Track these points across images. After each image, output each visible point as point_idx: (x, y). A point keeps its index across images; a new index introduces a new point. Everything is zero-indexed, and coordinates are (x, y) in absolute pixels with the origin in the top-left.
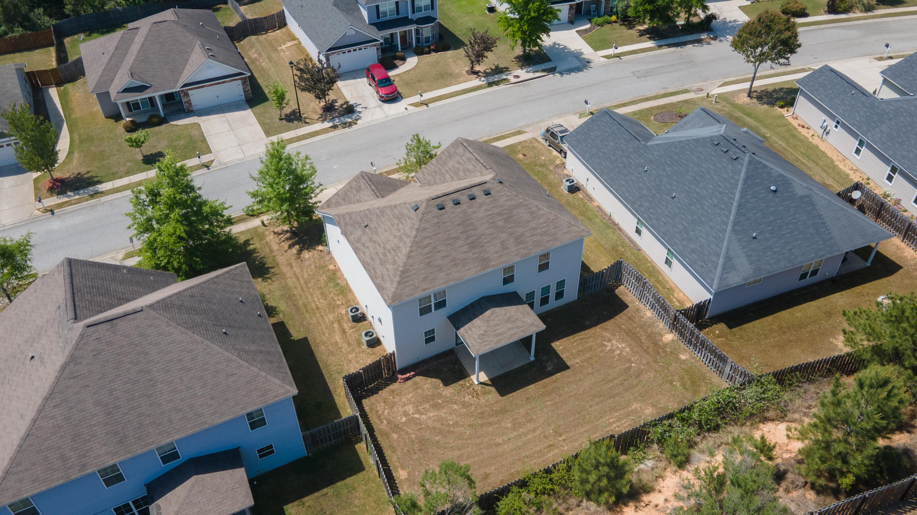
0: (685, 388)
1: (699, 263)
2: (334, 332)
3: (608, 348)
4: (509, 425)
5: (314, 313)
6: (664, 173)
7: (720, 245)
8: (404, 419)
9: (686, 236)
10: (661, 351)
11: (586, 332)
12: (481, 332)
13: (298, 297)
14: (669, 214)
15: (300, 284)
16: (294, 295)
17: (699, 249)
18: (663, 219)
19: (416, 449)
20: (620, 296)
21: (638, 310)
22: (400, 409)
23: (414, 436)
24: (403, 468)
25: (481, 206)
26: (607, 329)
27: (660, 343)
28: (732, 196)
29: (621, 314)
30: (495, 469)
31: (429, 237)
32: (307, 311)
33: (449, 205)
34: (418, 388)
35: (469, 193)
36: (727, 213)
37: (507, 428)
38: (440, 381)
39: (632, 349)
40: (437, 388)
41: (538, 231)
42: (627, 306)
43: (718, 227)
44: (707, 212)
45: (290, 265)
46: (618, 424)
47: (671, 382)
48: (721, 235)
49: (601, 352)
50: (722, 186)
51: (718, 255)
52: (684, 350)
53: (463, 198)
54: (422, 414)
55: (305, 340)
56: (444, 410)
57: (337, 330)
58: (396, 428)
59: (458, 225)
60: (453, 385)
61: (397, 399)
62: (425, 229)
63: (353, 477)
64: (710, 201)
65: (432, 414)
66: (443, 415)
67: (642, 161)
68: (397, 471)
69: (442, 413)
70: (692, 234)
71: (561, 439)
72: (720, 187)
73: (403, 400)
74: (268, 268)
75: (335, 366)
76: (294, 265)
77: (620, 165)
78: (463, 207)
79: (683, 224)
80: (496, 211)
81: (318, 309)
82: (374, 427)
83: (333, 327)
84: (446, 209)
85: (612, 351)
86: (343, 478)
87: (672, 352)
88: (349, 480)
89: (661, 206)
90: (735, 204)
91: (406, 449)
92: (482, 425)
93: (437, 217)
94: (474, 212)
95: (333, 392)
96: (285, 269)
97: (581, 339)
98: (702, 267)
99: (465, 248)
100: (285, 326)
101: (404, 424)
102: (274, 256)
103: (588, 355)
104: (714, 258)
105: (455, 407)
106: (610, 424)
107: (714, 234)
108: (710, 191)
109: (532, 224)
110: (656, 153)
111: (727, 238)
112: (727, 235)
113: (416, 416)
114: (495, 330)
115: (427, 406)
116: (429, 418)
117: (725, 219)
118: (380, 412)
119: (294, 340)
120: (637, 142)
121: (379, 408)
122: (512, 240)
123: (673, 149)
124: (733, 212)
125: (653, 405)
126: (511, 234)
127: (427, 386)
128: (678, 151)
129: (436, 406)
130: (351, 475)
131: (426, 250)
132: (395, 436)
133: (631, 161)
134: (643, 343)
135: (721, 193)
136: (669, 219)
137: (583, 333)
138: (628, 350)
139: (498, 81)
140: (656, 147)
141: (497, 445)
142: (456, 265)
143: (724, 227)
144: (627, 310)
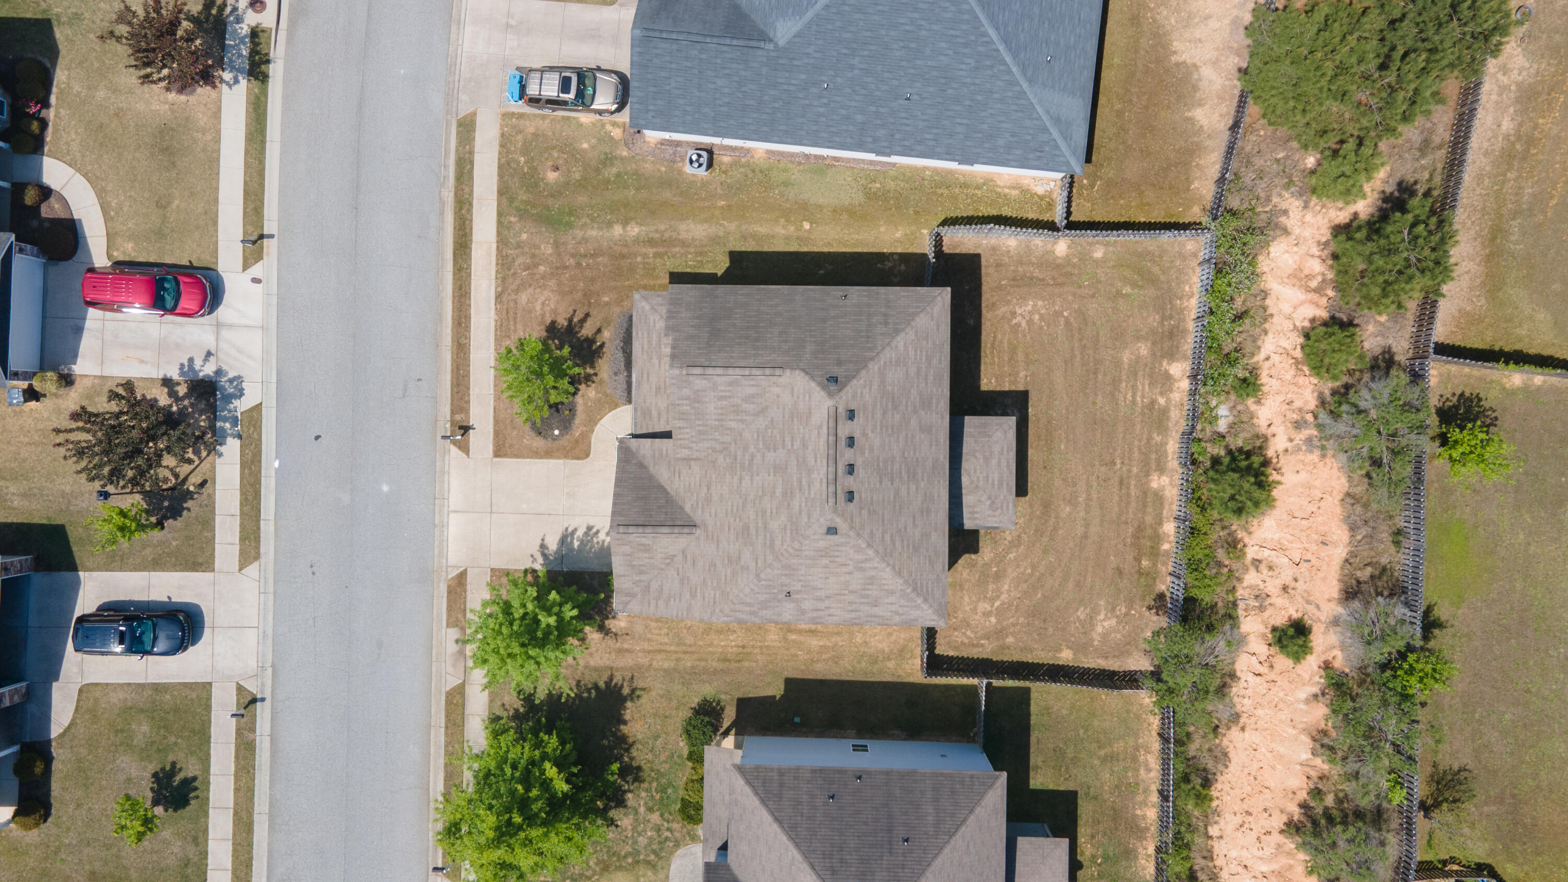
0: (1141, 287)
1: (1031, 156)
2: (801, 643)
3: (1024, 324)
4: (1068, 509)
5: (748, 654)
6: (856, 72)
7: (1035, 115)
8: (993, 620)
9: (980, 135)
10: (1069, 269)
11: (984, 333)
12: (988, 503)
13: (703, 664)
14: (926, 123)
15: (676, 652)
16: (692, 667)
17: (1014, 139)
18: (928, 136)
19: (1042, 625)
20: (957, 251)
21: (994, 249)
22: (977, 617)
23: (1021, 620)
24: (1059, 650)
25: (865, 435)
26: (993, 304)
27: (1059, 261)
28: (985, 39)
29: (983, 271)
30: (1115, 556)
31: (884, 532)
32: (739, 661)
33: (850, 482)
34: (961, 586)
35: (843, 443)
36: (1002, 68)
37: (1070, 513)
38: (967, 556)
39: (1043, 298)
40: (973, 565)
41: (923, 366)
42: (977, 257)
43: (1010, 94)
44: (974, 84)
45: (620, 651)
46: (1139, 394)
47: (1119, 294)
48: (1022, 102)
49: (1024, 336)
50: (958, 33)
51: (1045, 130)
52: (1091, 244)
53: (848, 455)
54: (998, 597)
55: (789, 682)
56: (1010, 570)
57: (802, 638)
58: (1000, 633)
59: (881, 482)
60: (981, 544)
61: (960, 615)
62: (872, 534)
63: (1032, 702)
64: (964, 67)
65: (1006, 587)
66: (1015, 574)
67: (803, 76)
68: (1060, 659)
69: (1012, 573)
70: (985, 127)
71: (1118, 466)
72: (957, 36)
73: (967, 608)
74: (608, 684)
75: (859, 662)
76: (626, 646)
77: (776, 105)
78: (859, 463)
79: (960, 124)
80: (879, 415)
81: (743, 647)
82: (985, 657)
83: (793, 641)
84: (854, 489)
85: (1030, 322)
86: (1028, 715)
87: (1080, 260)
88: (1033, 708)
89: (905, 121)
90: (1001, 48)
91: (1035, 636)
92: (1052, 538)
93: (861, 508)
94: (871, 450)
95: (899, 680)
96: (626, 661)
97: (993, 347)
98: (1039, 158)
99: (913, 487)
100: (750, 699)
101: (998, 622)
102: (586, 667)
103: (1020, 356)
104: (1044, 137)
105: (1012, 556)
106: (1134, 402)
107: (1015, 107)
108: (951, 52)
109: (913, 370)
110: (810, 50)
111: (1034, 101)
112: (1031, 96)
113: (997, 604)
114: (993, 484)
115: (991, 587)
116: (1009, 591)
117: (1007, 78)
118: (966, 641)
119: (782, 696)
120: (760, 52)
121: (959, 640)
122: (922, 413)
123: (830, 27)
124: (1008, 59)
125: (1138, 338)
126: (915, 411)
127: (965, 575)
128: (838, 24)
129: (998, 577)
130: (1029, 705)
131: (898, 544)
132: (1010, 640)
133: (786, 87)
134: (1043, 280)
135: (966, 45)
136: (936, 131)
137: (983, 337)
138: (1040, 303)
139: (254, 52)
140: (797, 40)
141: (1085, 536)
142: (929, 511)
143: (1017, 88)
144: (983, 260)
